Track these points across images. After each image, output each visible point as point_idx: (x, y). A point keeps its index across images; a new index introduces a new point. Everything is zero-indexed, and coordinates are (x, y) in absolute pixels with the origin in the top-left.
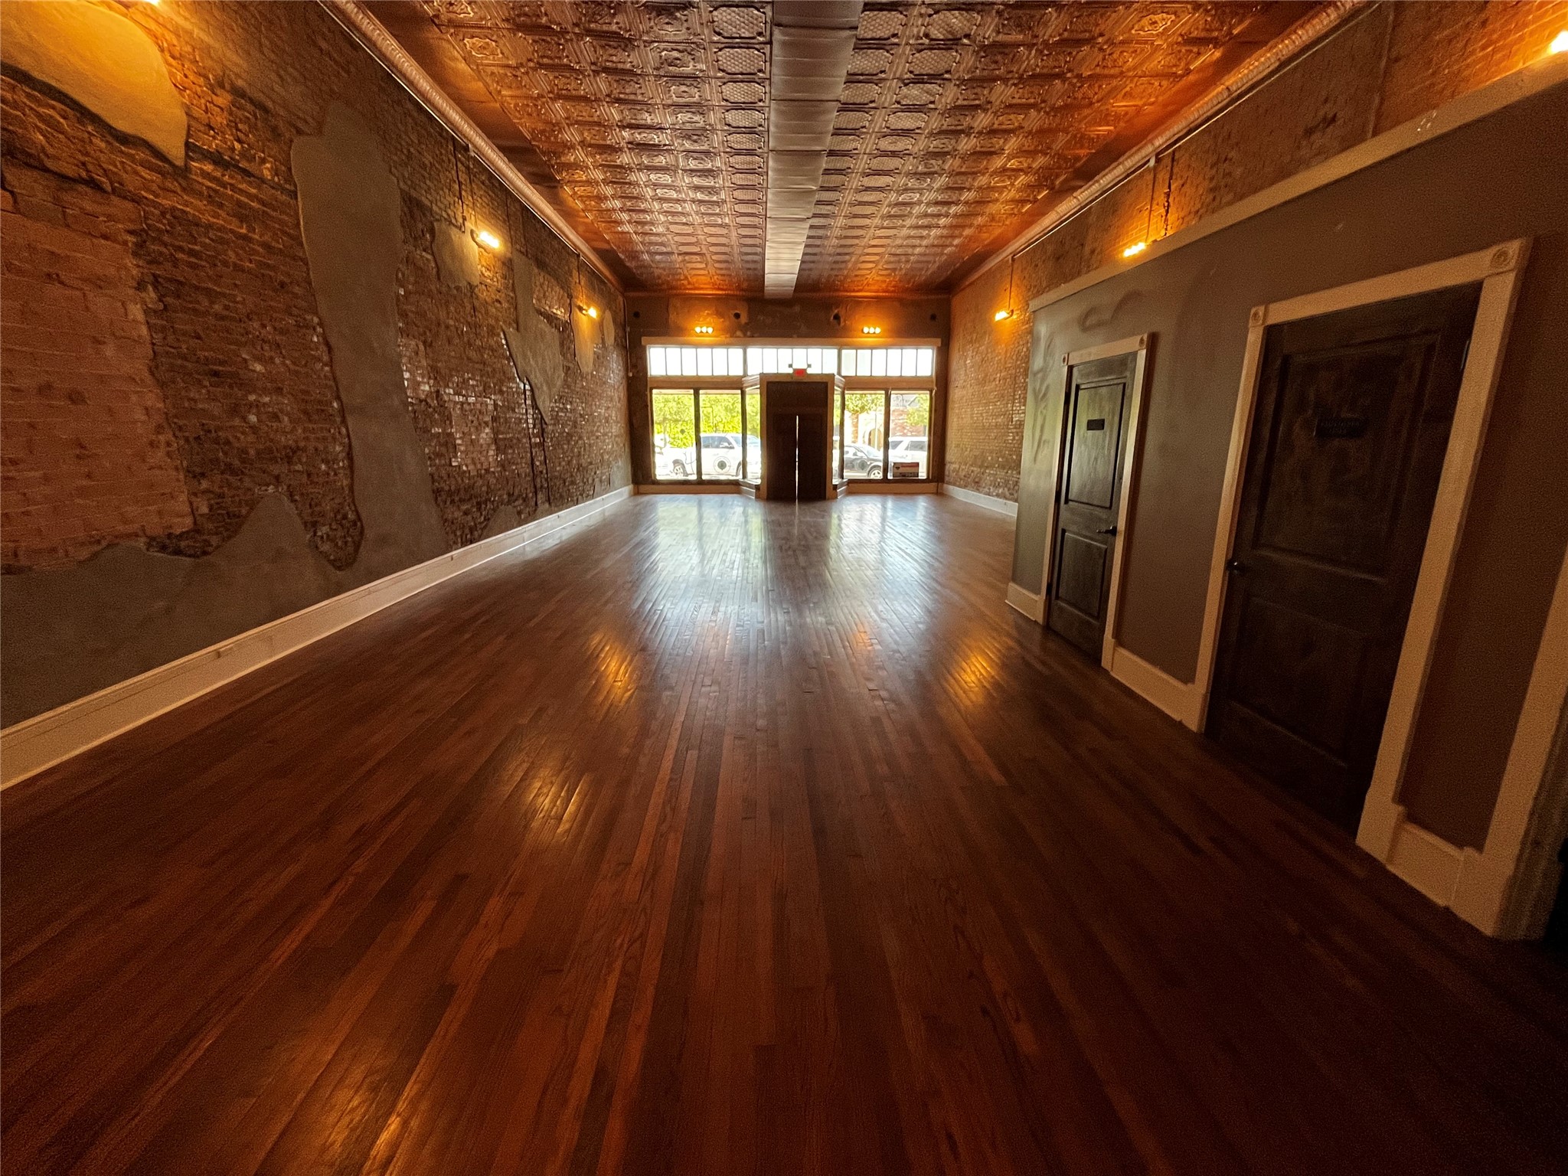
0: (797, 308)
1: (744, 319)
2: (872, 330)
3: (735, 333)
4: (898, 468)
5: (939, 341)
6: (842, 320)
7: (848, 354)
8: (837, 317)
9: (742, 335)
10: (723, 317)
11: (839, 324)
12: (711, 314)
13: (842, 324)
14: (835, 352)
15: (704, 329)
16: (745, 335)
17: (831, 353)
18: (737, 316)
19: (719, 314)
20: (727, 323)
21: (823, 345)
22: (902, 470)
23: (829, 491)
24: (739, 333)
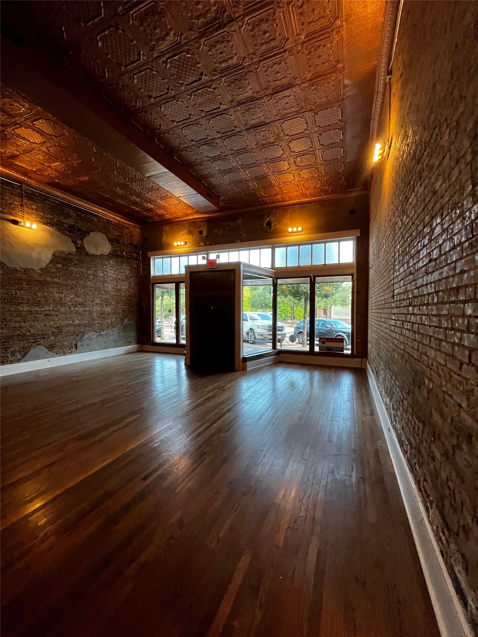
0: (240, 222)
1: (205, 234)
2: (295, 229)
3: (199, 243)
4: (323, 343)
5: (358, 233)
6: (272, 225)
7: (280, 251)
8: (269, 224)
9: (204, 245)
10: (192, 235)
11: (270, 228)
12: (186, 233)
13: (272, 229)
14: (270, 250)
15: (179, 243)
16: (206, 245)
17: (267, 252)
18: (201, 232)
19: (190, 233)
20: (195, 237)
21: (260, 246)
22: (328, 344)
23: (238, 364)
24: (202, 244)
